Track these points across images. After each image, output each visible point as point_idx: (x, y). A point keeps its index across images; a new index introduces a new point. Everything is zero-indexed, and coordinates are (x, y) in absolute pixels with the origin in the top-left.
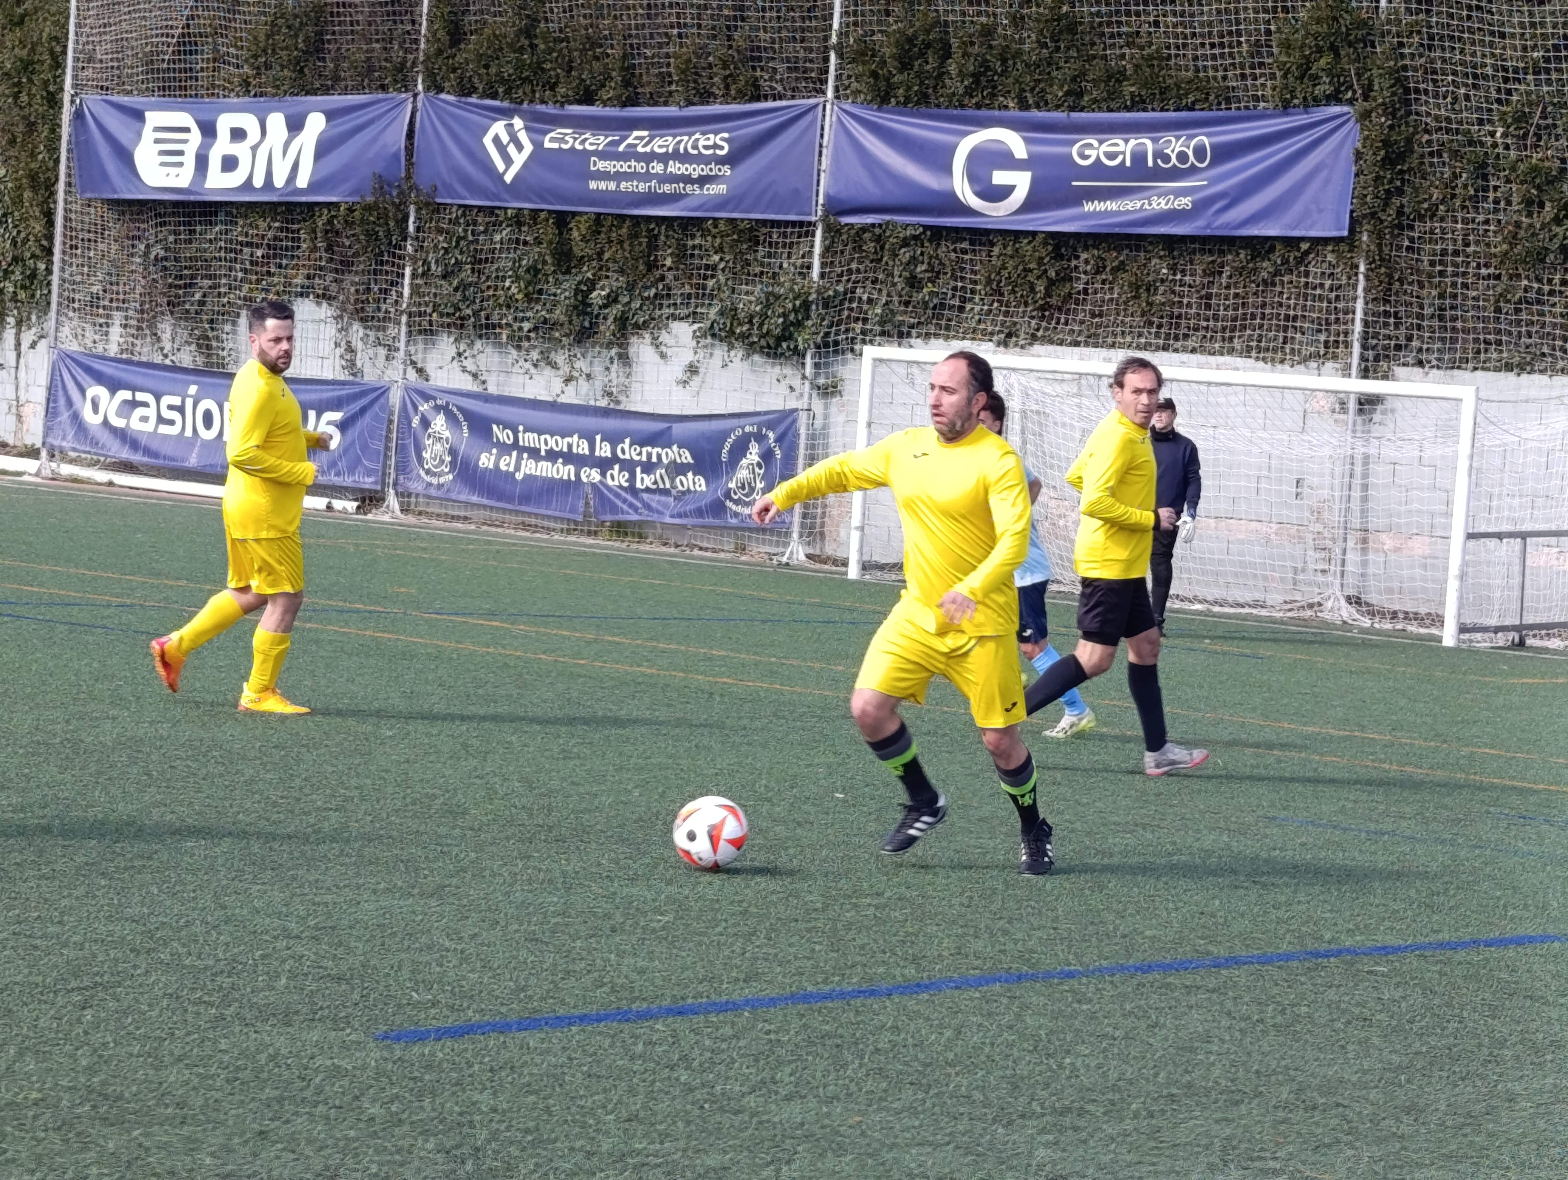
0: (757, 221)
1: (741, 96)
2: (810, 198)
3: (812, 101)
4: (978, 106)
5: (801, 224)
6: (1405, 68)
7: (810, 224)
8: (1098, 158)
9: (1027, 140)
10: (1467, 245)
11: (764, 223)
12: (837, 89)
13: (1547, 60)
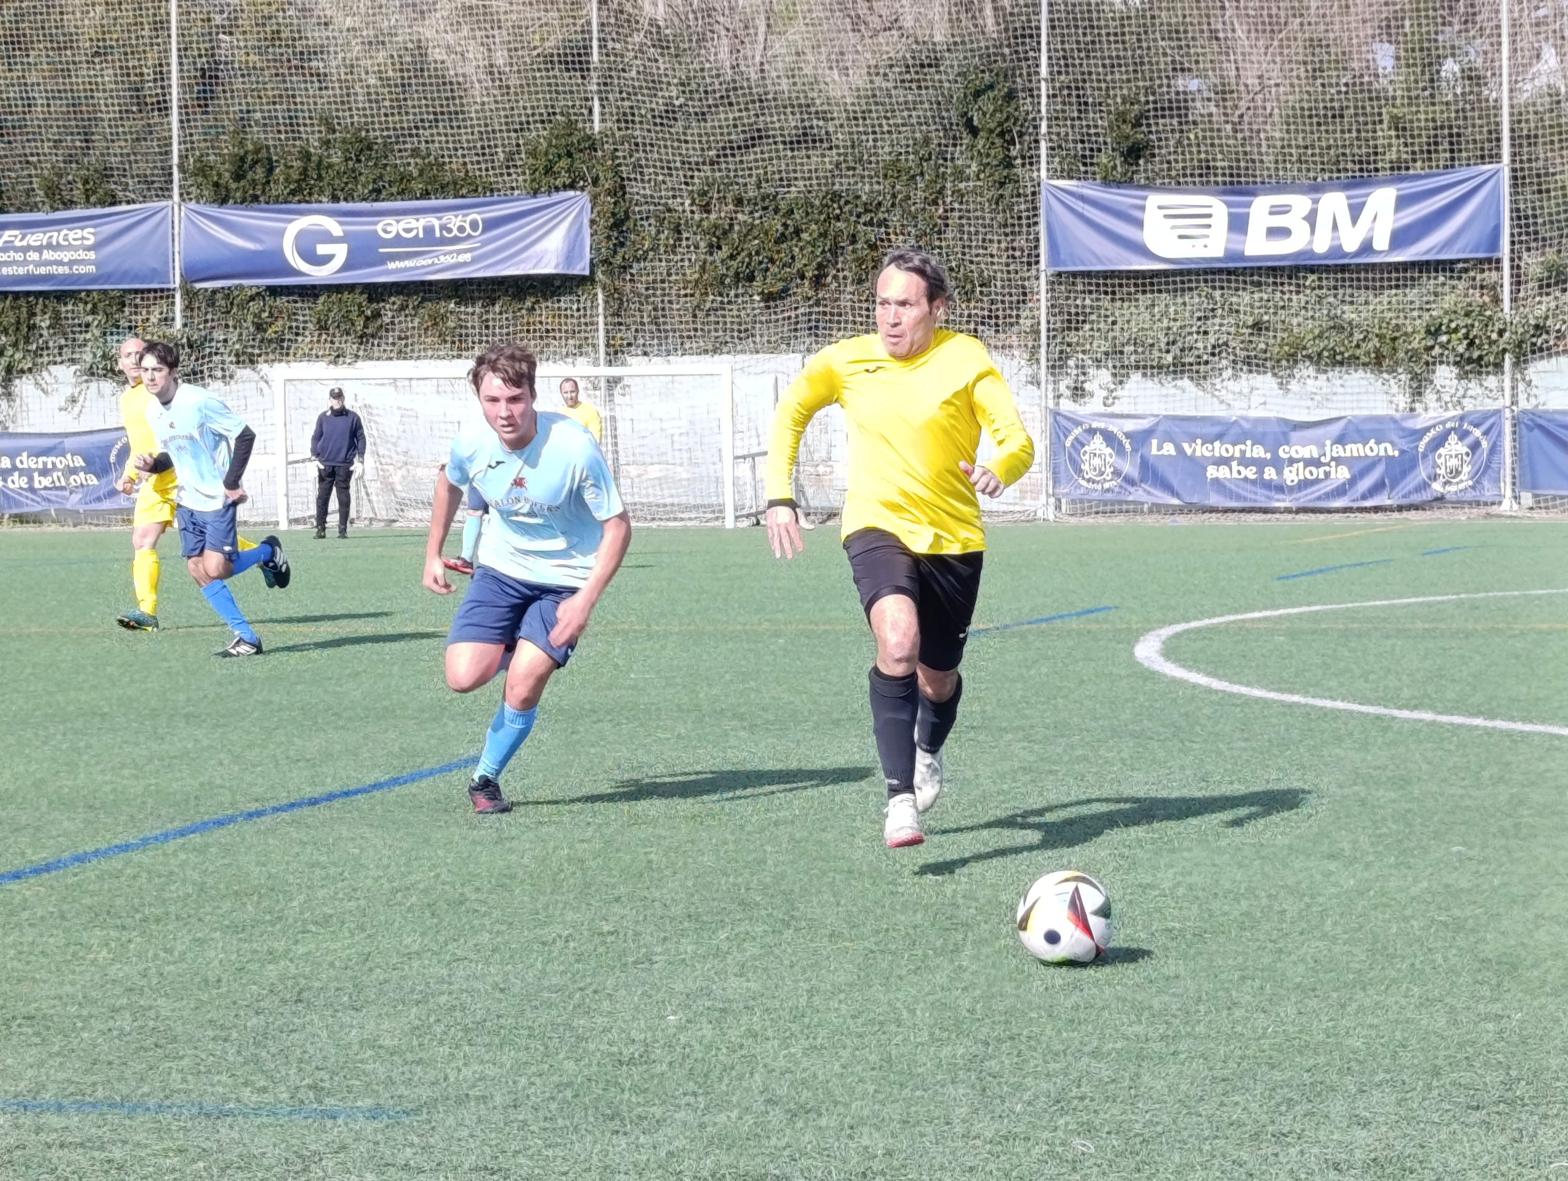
0: (124, 291)
1: (102, 203)
2: (168, 272)
3: (163, 203)
4: (299, 202)
5: (162, 290)
6: (619, 165)
7: (169, 290)
8: (398, 234)
9: (341, 223)
10: (669, 275)
11: (130, 291)
12: (181, 195)
13: (718, 156)
